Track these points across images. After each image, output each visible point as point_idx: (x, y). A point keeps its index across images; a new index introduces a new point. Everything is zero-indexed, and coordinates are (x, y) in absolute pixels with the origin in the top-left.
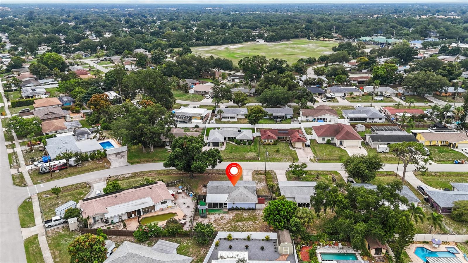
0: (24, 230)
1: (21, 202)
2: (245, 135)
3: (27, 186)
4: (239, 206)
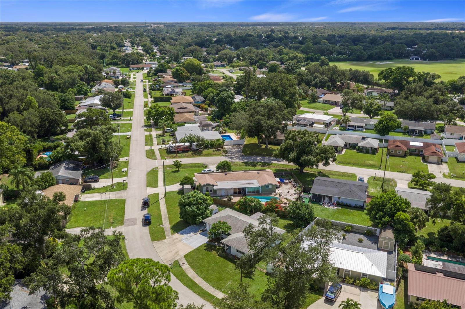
0: (148, 188)
1: (150, 169)
2: (369, 143)
3: (156, 159)
4: (345, 202)
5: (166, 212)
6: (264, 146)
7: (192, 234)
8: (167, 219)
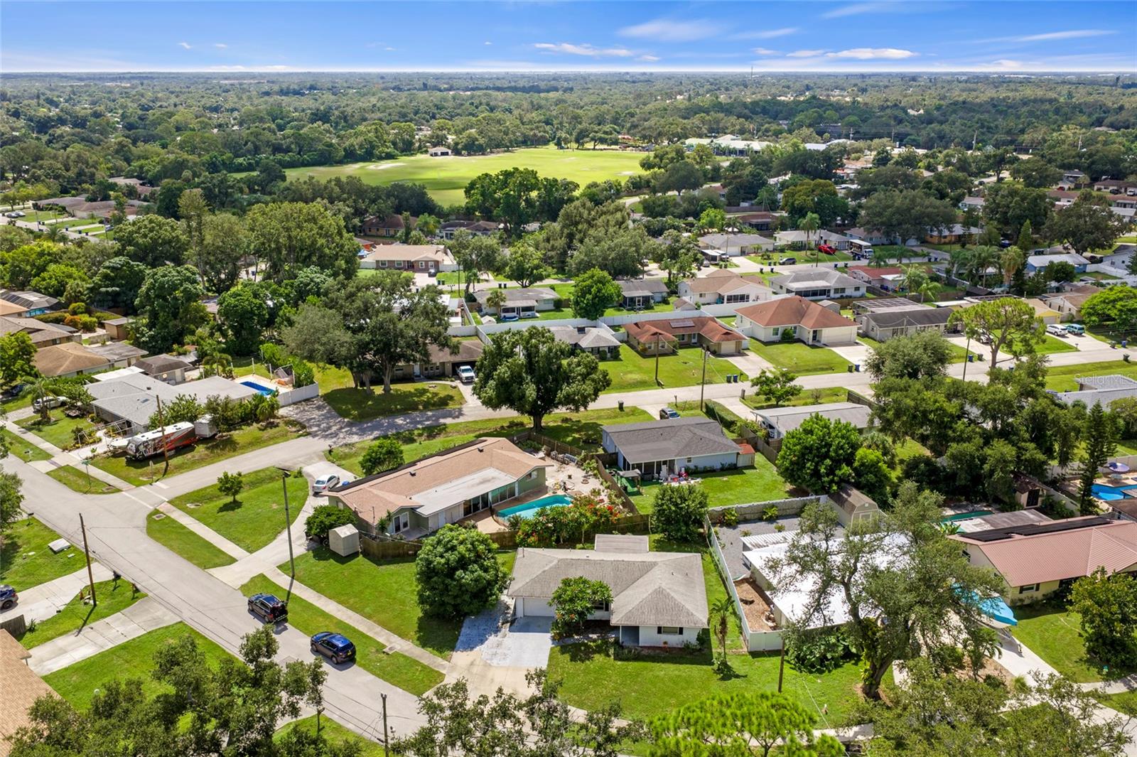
0: (213, 571)
2: (599, 337)
3: (119, 491)
4: (701, 465)
5: (350, 612)
6: (378, 390)
7: (492, 639)
8: (378, 628)
